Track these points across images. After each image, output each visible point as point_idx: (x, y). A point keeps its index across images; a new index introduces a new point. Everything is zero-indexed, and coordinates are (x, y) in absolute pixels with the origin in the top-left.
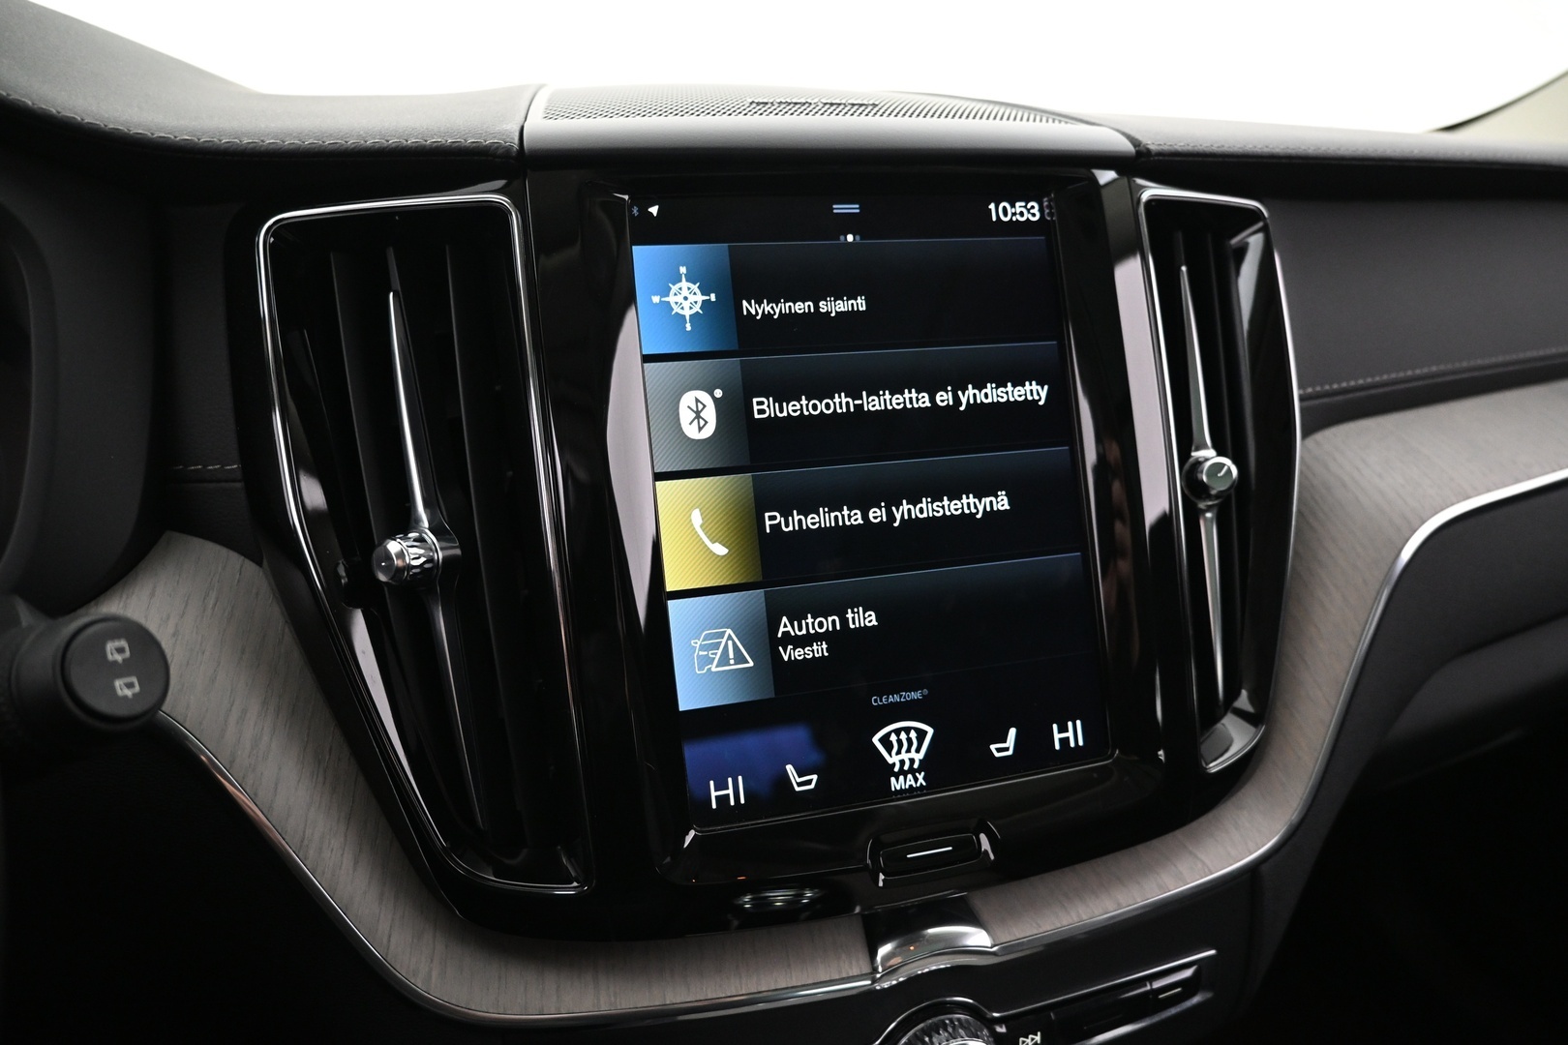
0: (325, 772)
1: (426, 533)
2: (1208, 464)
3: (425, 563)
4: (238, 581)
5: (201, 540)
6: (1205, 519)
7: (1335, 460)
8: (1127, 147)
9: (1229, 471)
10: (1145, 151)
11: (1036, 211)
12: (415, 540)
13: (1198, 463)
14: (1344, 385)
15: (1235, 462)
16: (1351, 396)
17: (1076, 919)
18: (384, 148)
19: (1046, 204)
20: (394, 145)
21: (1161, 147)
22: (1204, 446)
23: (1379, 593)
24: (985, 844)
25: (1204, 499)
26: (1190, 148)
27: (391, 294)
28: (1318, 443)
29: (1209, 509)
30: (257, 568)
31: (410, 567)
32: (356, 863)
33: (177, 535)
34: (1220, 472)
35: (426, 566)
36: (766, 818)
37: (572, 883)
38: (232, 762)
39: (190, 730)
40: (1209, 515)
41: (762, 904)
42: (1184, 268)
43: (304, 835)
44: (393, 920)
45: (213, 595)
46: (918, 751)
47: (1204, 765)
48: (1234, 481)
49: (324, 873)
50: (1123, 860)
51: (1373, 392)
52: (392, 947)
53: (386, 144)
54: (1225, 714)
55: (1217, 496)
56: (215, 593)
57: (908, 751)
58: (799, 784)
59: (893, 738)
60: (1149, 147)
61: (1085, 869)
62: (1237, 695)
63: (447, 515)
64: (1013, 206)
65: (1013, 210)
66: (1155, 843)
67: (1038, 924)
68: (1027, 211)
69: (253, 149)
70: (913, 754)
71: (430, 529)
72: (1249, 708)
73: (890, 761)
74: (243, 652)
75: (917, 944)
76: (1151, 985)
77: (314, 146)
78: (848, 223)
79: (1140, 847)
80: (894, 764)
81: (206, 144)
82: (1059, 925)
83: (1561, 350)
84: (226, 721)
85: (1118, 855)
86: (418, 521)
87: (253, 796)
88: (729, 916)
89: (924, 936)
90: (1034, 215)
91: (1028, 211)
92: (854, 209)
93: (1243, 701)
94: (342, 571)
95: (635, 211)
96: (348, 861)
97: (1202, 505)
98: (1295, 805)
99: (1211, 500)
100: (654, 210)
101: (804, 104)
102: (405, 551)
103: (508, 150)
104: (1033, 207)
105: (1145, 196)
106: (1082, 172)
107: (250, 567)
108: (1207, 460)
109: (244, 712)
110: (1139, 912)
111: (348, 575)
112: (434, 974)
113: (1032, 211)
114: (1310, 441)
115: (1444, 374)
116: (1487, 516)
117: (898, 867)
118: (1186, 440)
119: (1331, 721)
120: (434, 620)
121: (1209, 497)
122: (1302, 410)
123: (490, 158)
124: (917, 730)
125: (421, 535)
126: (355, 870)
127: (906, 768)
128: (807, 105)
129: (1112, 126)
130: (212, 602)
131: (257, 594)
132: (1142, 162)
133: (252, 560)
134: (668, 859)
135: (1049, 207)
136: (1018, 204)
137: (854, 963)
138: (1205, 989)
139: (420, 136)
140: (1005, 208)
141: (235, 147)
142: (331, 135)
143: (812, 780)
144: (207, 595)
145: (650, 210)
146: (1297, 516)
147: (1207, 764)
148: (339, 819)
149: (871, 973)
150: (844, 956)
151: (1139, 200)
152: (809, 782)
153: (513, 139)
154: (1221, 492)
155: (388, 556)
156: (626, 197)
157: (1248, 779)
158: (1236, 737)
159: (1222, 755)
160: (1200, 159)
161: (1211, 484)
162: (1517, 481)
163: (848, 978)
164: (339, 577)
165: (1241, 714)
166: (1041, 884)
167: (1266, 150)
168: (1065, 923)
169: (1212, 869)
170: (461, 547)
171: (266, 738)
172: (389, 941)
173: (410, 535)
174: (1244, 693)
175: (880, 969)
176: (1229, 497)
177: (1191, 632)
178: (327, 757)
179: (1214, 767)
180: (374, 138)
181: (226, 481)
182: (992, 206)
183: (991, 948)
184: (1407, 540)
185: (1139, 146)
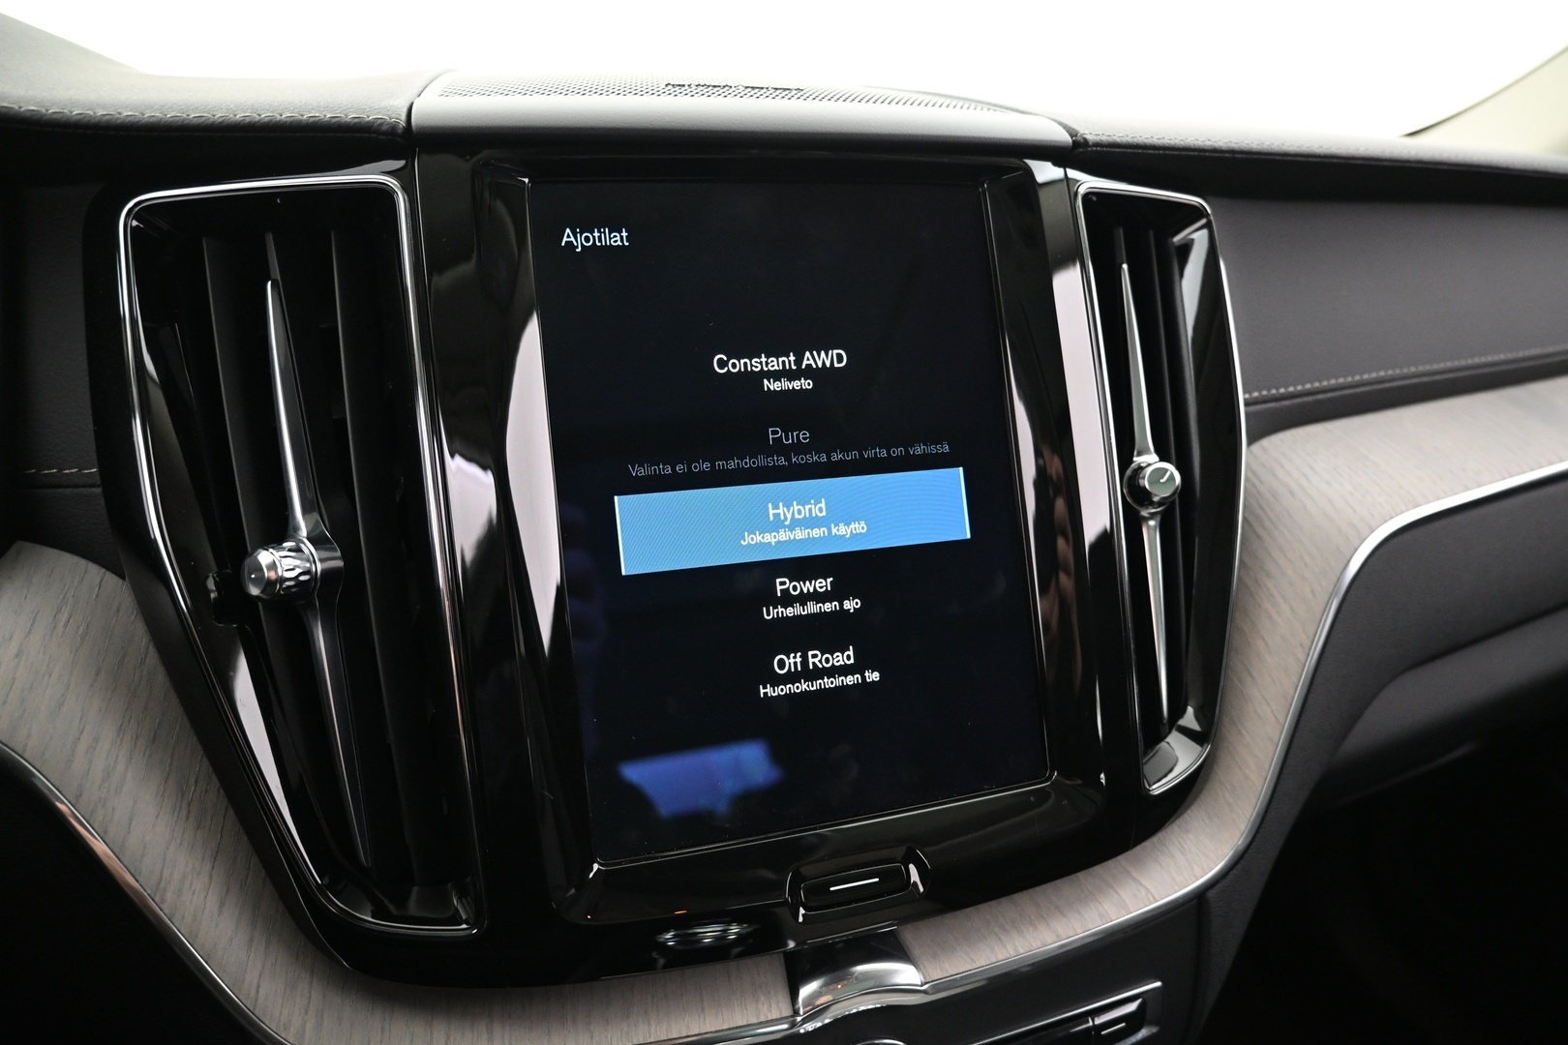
0: (189, 805)
1: (304, 543)
2: (1149, 470)
3: (300, 574)
4: (97, 596)
5: (56, 551)
6: (1149, 527)
7: (1282, 466)
8: (1065, 138)
9: (1172, 477)
10: (1082, 141)
12: (290, 550)
13: (1140, 469)
14: (1291, 389)
15: (1178, 468)
16: (1298, 400)
17: (1012, 953)
18: (255, 123)
20: (266, 119)
21: (1099, 138)
22: (1147, 452)
23: (1328, 604)
24: (914, 875)
25: (1147, 507)
26: (1129, 139)
27: (270, 283)
28: (1264, 449)
29: (1152, 516)
30: (121, 581)
31: (283, 580)
32: (222, 905)
33: (28, 545)
34: (1162, 478)
35: (302, 578)
36: (677, 850)
37: (461, 925)
38: (79, 796)
39: (31, 760)
40: (1152, 523)
41: (689, 942)
42: (1125, 266)
43: (161, 877)
45: (66, 611)
47: (1147, 787)
48: (1177, 488)
50: (1064, 887)
51: (1320, 397)
54: (1170, 732)
55: (1160, 504)
56: (69, 607)
60: (1085, 136)
61: (1022, 898)
62: (1182, 713)
63: (329, 523)
66: (1098, 869)
67: (972, 960)
69: (108, 122)
71: (308, 538)
72: (1195, 726)
74: (97, 674)
75: (846, 982)
76: (1093, 1021)
79: (1081, 875)
81: (55, 116)
82: (994, 960)
84: (73, 751)
85: (1058, 882)
86: (297, 529)
87: (102, 835)
88: (655, 955)
89: (852, 974)
93: (1189, 719)
94: (211, 584)
96: (212, 902)
97: (1144, 513)
98: (1243, 828)
99: (1153, 508)
101: (723, 86)
102: (281, 563)
103: (393, 127)
105: (1082, 190)
106: (1014, 161)
107: (111, 580)
108: (1149, 465)
109: (96, 740)
111: (218, 589)
112: (309, 1026)
114: (1256, 447)
115: (1393, 379)
116: (1437, 525)
117: (818, 897)
118: (1126, 445)
119: (1280, 739)
120: (312, 636)
121: (1152, 504)
122: (1247, 415)
123: (374, 135)
125: (297, 545)
126: (220, 912)
128: (726, 88)
129: (1047, 115)
130: (63, 618)
131: (118, 610)
132: (1077, 153)
133: (115, 573)
134: (573, 891)
137: (774, 1005)
138: (1151, 1023)
139: (296, 111)
141: (87, 119)
142: (197, 108)
144: (59, 610)
146: (1243, 525)
147: (1150, 786)
148: (203, 858)
149: (792, 1016)
150: (762, 999)
151: (1076, 193)
153: (400, 115)
154: (1164, 498)
155: (259, 568)
156: (526, 180)
157: (1194, 800)
158: (1180, 756)
159: (1165, 776)
160: (1140, 151)
161: (1153, 491)
162: (1467, 489)
163: (767, 1022)
164: (208, 592)
165: (1187, 732)
166: (975, 917)
168: (1001, 957)
169: (1157, 897)
170: (344, 557)
171: (121, 767)
173: (285, 545)
174: (1190, 710)
175: (801, 1012)
176: (1172, 504)
177: (1132, 646)
178: (193, 789)
179: (1157, 789)
180: (245, 112)
181: (84, 486)
183: (922, 986)
184: (1356, 550)
185: (1076, 136)
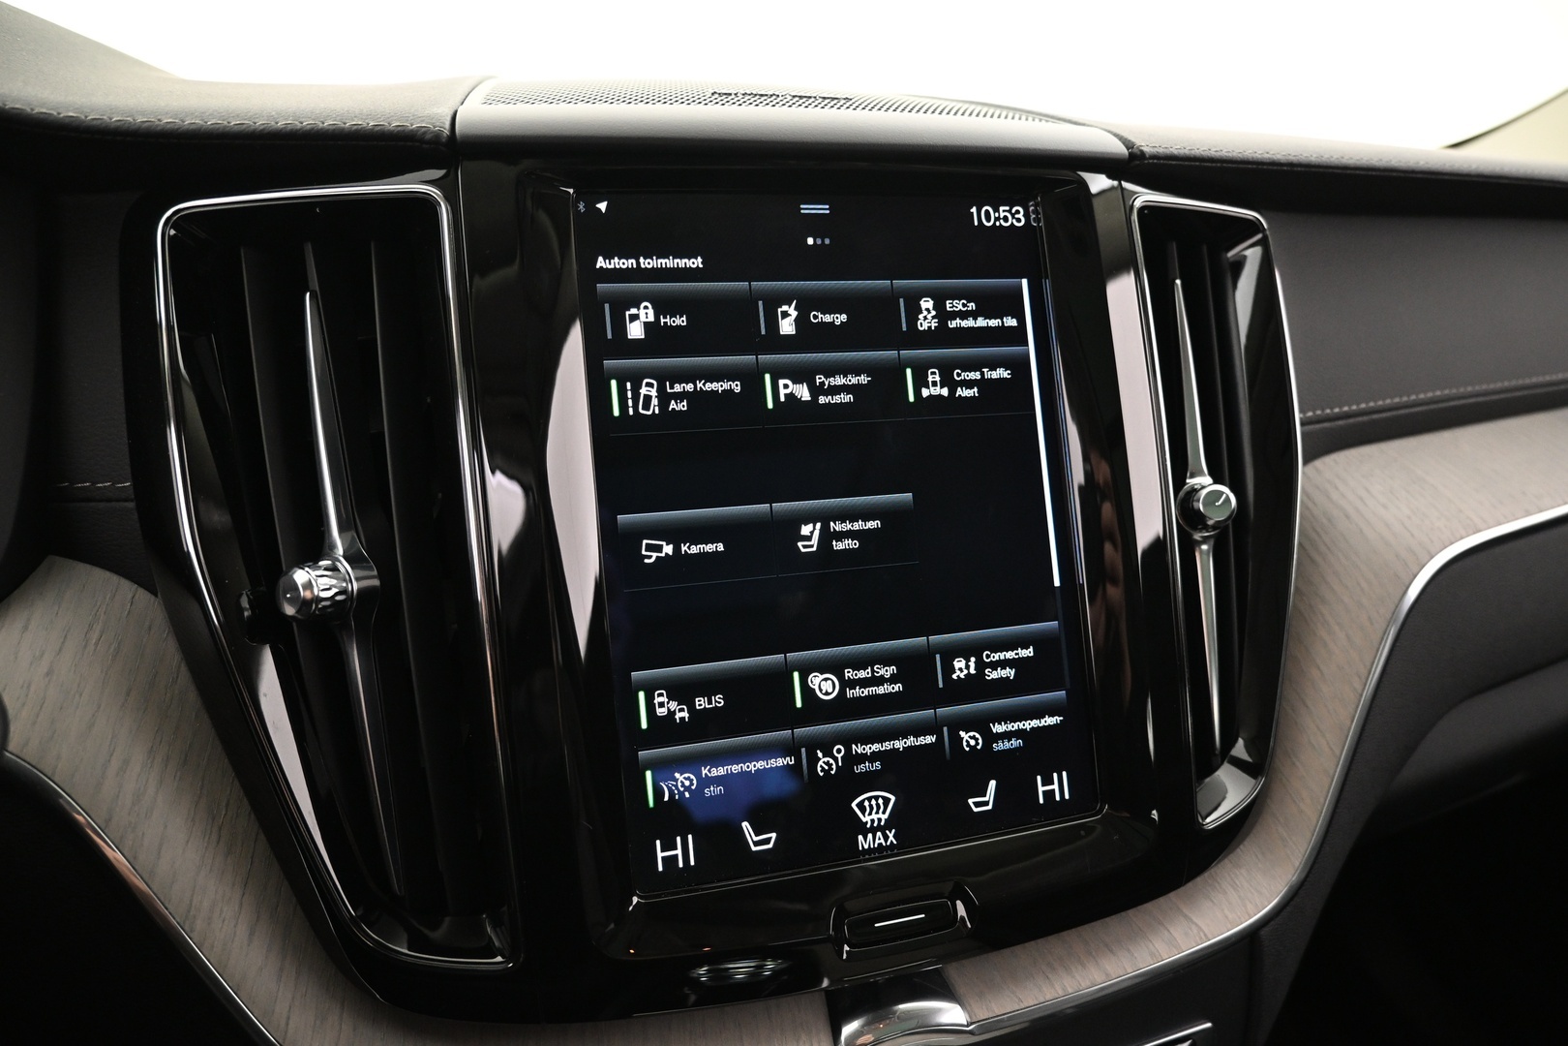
0: (220, 829)
1: (340, 561)
2: (1204, 492)
3: (336, 594)
4: (129, 613)
5: (88, 566)
6: (1201, 552)
7: (1337, 488)
8: (1121, 149)
9: (1228, 500)
10: (1138, 153)
11: (1020, 216)
12: (326, 569)
13: (1194, 491)
14: (1346, 409)
15: (1232, 490)
16: (1351, 421)
17: (1061, 993)
18: (297, 130)
19: (1032, 208)
21: (1156, 150)
22: (1200, 473)
23: (1385, 632)
24: (962, 911)
25: (1201, 531)
26: (1187, 152)
27: (308, 294)
28: (1320, 469)
29: (1205, 540)
30: (153, 597)
31: (319, 600)
32: (252, 934)
33: (59, 560)
34: (1218, 500)
35: (338, 598)
36: (719, 882)
37: (497, 957)
38: (108, 821)
40: (1204, 547)
41: (720, 976)
42: (1178, 282)
43: (191, 904)
44: (293, 998)
45: (98, 628)
46: (884, 813)
47: (1200, 821)
48: (1232, 512)
49: (213, 947)
51: (1375, 416)
52: (291, 1031)
53: (299, 126)
54: (1222, 763)
55: (1214, 527)
56: (100, 624)
57: (877, 813)
58: (756, 844)
59: (866, 803)
60: (1142, 148)
62: (1235, 743)
63: (366, 541)
64: (996, 210)
65: (997, 214)
67: (1019, 999)
68: (1011, 216)
69: (148, 128)
70: (880, 815)
71: (345, 557)
72: (1247, 758)
73: (864, 820)
74: (128, 694)
75: (888, 1022)
77: (218, 126)
78: (815, 224)
79: (1131, 912)
80: (867, 822)
81: (95, 122)
82: (1042, 1000)
83: (1560, 376)
84: (103, 774)
86: (333, 547)
87: (131, 860)
88: (686, 991)
89: (895, 1013)
90: (1019, 220)
91: (1013, 216)
92: (823, 209)
93: (1240, 750)
94: (245, 603)
95: (581, 207)
96: (242, 930)
97: (1197, 536)
98: (1297, 864)
99: (1208, 532)
100: (603, 206)
101: (771, 96)
102: (316, 582)
103: (437, 135)
104: (1018, 212)
105: (1138, 204)
106: (1065, 175)
107: (143, 595)
108: (1203, 487)
109: (126, 762)
110: (1129, 983)
111: (252, 607)
113: (1016, 216)
114: (1310, 466)
115: (1450, 398)
116: (1497, 550)
117: (864, 936)
118: (1181, 466)
119: (1335, 772)
120: (348, 657)
121: (1206, 528)
122: (1303, 434)
123: (417, 144)
124: (883, 798)
125: (334, 564)
127: (875, 825)
128: (774, 97)
129: (1103, 127)
130: (95, 636)
131: (150, 628)
132: (1135, 166)
133: (147, 589)
134: (612, 926)
135: (1036, 212)
136: (1001, 208)
137: (815, 1044)
139: (338, 118)
140: (987, 213)
141: (127, 126)
143: (771, 838)
144: (91, 627)
145: (598, 206)
146: (1298, 549)
147: (1203, 820)
148: (234, 885)
150: (804, 1037)
151: (1132, 207)
152: (768, 841)
153: (444, 123)
154: (1219, 522)
155: (294, 587)
156: (571, 191)
157: (1247, 835)
158: (1231, 791)
159: (1216, 810)
161: (1208, 514)
162: (1528, 514)
164: (241, 610)
165: (1238, 763)
166: (1022, 954)
167: (1266, 156)
168: (1048, 997)
170: (380, 576)
171: (151, 790)
172: (287, 1024)
173: (321, 563)
174: (1241, 742)
176: (1226, 529)
178: (224, 813)
179: (1212, 820)
181: (118, 501)
182: (974, 210)
183: (968, 1026)
184: (1415, 576)
185: (1133, 148)
